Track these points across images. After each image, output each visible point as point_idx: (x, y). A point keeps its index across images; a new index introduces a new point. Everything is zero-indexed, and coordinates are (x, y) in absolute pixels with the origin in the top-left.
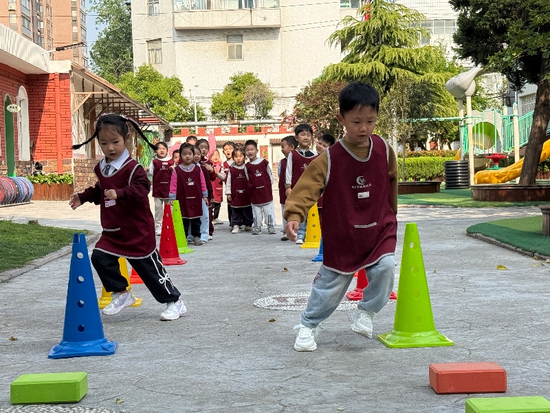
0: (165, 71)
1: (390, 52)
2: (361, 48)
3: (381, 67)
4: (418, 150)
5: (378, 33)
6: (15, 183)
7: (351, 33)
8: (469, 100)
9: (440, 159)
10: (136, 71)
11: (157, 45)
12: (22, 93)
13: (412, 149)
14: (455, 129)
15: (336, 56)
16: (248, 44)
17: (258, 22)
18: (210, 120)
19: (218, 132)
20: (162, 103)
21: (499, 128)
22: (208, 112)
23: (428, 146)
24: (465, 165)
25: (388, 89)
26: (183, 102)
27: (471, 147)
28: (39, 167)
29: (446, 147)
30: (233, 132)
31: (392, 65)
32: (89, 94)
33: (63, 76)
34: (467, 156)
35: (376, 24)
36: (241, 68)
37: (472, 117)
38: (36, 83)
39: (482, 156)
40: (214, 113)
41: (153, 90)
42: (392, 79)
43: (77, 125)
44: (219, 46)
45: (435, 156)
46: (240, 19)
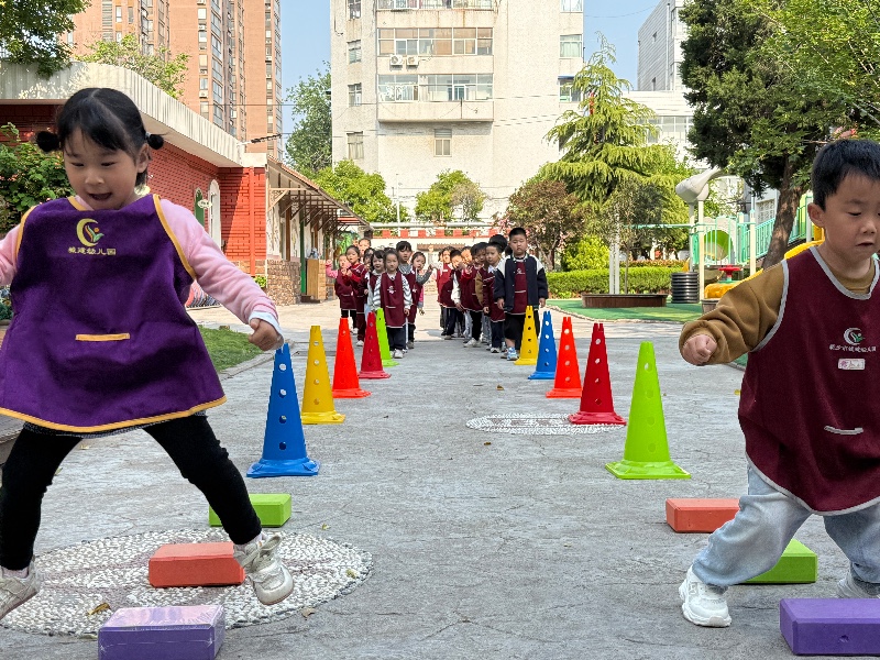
0: (367, 168)
1: (613, 151)
2: (582, 145)
3: (603, 167)
4: (641, 259)
5: (602, 130)
7: (571, 129)
8: (701, 205)
9: (666, 269)
10: (335, 166)
11: (359, 139)
12: (214, 188)
13: (635, 258)
14: (684, 237)
15: (554, 155)
16: (458, 140)
17: (469, 115)
18: (414, 221)
19: (422, 235)
20: (362, 202)
21: (733, 237)
22: (411, 212)
23: (652, 254)
24: (695, 278)
25: (610, 191)
26: (385, 201)
27: (702, 257)
29: (672, 257)
30: (438, 235)
31: (616, 165)
32: (285, 191)
33: (258, 171)
34: (697, 267)
35: (601, 119)
36: (449, 165)
37: (704, 225)
38: (229, 177)
39: (713, 268)
40: (418, 213)
41: (355, 187)
42: (615, 180)
43: (272, 224)
44: (426, 140)
45: (660, 266)
46: (449, 111)
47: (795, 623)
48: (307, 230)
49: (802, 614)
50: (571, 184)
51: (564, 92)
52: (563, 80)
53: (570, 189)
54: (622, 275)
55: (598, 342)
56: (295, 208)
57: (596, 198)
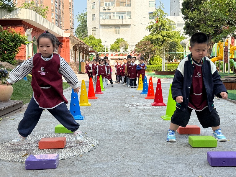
0: (97, 37)
1: (163, 32)
2: (155, 31)
3: (161, 37)
4: (171, 62)
5: (160, 27)
7: (152, 27)
8: (187, 47)
11: (95, 29)
13: (169, 61)
14: (182, 56)
15: (147, 34)
16: (122, 29)
17: (125, 23)
18: (110, 52)
19: (112, 55)
20: (96, 46)
22: (109, 49)
23: (174, 60)
25: (162, 43)
26: (102, 46)
29: (179, 61)
30: (116, 55)
31: (164, 36)
32: (75, 43)
33: (67, 38)
35: (160, 24)
36: (119, 36)
37: (187, 52)
40: (111, 50)
41: (93, 42)
42: (164, 40)
43: (72, 52)
44: (113, 30)
45: (176, 64)
46: (119, 22)
47: (211, 158)
48: (81, 54)
49: (213, 156)
50: (152, 41)
51: (150, 17)
52: (150, 13)
53: (152, 43)
54: (166, 66)
55: (159, 84)
56: (78, 48)
57: (159, 45)
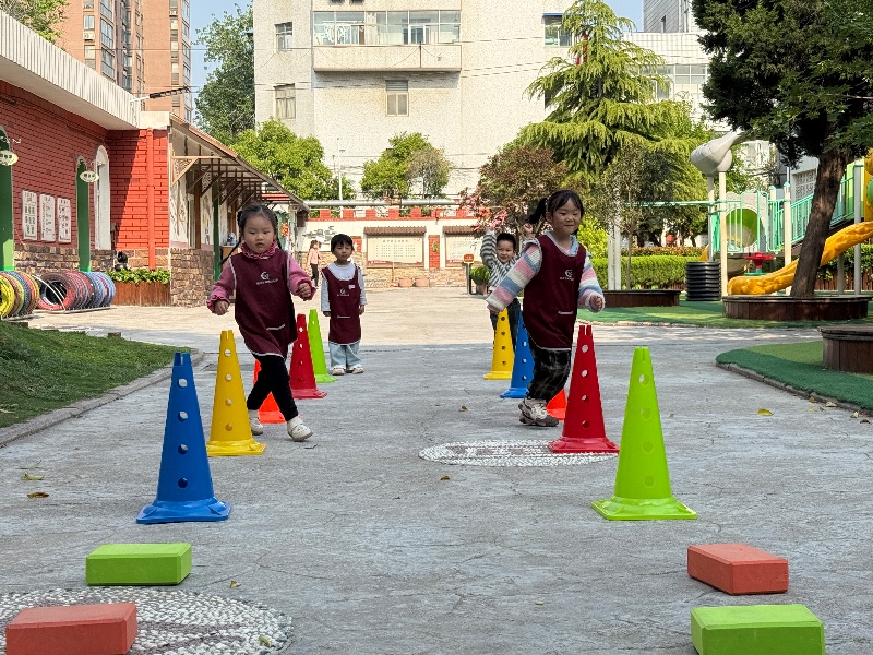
0: (299, 130)
1: (613, 108)
2: (573, 102)
3: (600, 129)
4: (649, 245)
5: (598, 81)
6: (90, 280)
7: (559, 81)
8: (723, 177)
9: (680, 259)
10: (259, 127)
11: (289, 92)
12: (102, 156)
13: (641, 244)
14: (702, 217)
15: (538, 113)
16: (416, 93)
17: (430, 63)
18: (360, 198)
19: (370, 216)
20: (294, 173)
21: (763, 218)
22: (357, 187)
23: (664, 240)
24: (716, 268)
25: (609, 159)
26: (324, 174)
27: (724, 242)
28: (123, 259)
29: (688, 242)
30: (391, 216)
31: (617, 126)
32: (194, 159)
33: (157, 133)
34: (718, 255)
35: (595, 69)
36: (404, 126)
37: (726, 202)
38: (121, 142)
39: (740, 257)
40: (365, 189)
41: (282, 154)
42: (615, 146)
43: (177, 201)
44: (377, 94)
45: (671, 255)
46: (405, 58)
48: (223, 210)
50: (560, 150)
51: (549, 34)
52: (549, 19)
53: (559, 157)
54: (624, 267)
56: (206, 182)
57: (591, 168)
